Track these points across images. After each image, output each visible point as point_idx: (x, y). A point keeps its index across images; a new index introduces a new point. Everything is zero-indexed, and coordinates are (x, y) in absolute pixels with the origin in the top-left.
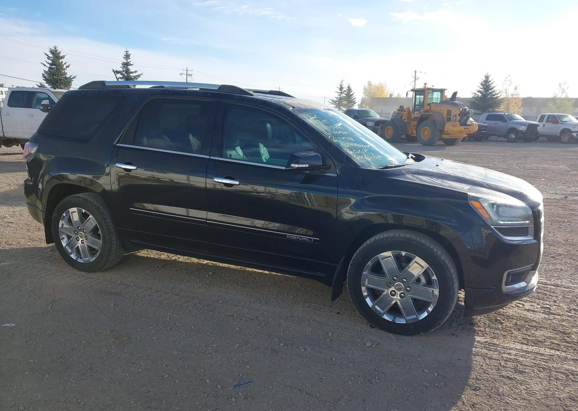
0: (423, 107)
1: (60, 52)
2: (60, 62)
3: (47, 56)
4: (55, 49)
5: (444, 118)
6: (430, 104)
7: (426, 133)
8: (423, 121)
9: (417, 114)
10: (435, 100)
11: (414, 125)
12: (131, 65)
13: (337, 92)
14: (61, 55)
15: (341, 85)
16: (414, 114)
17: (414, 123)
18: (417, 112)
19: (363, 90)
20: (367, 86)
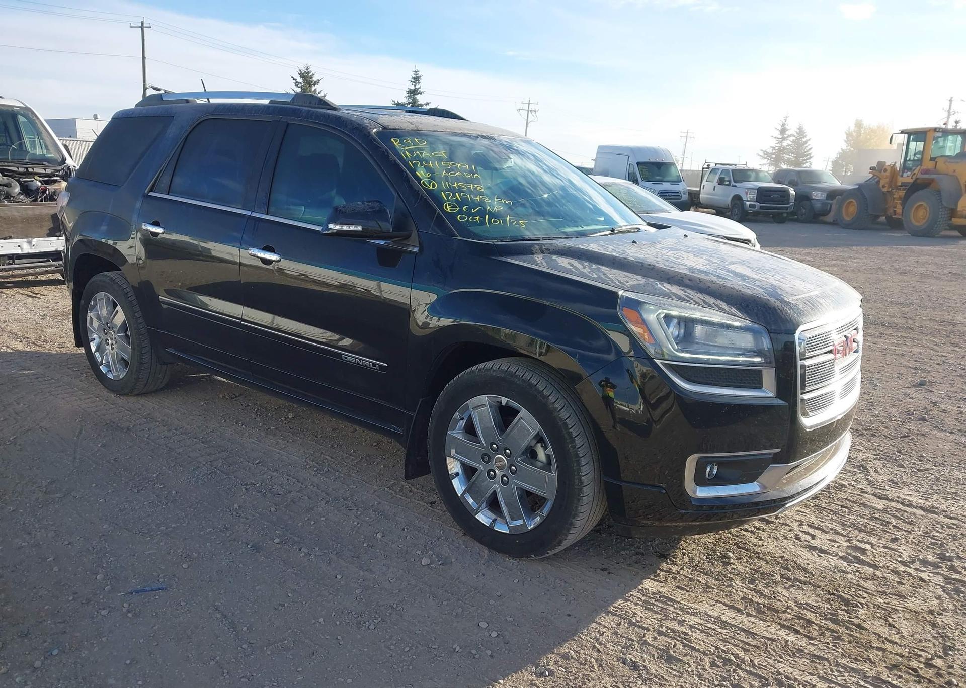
0: (921, 165)
1: (313, 75)
2: (313, 90)
3: (295, 81)
4: (307, 70)
5: (960, 184)
6: (936, 158)
7: (921, 213)
8: (918, 190)
9: (907, 178)
10: (950, 150)
11: (900, 198)
12: (421, 93)
13: (776, 138)
14: (315, 79)
15: (783, 125)
16: (902, 176)
17: (900, 194)
18: (909, 173)
19: (845, 137)
20: (853, 128)
